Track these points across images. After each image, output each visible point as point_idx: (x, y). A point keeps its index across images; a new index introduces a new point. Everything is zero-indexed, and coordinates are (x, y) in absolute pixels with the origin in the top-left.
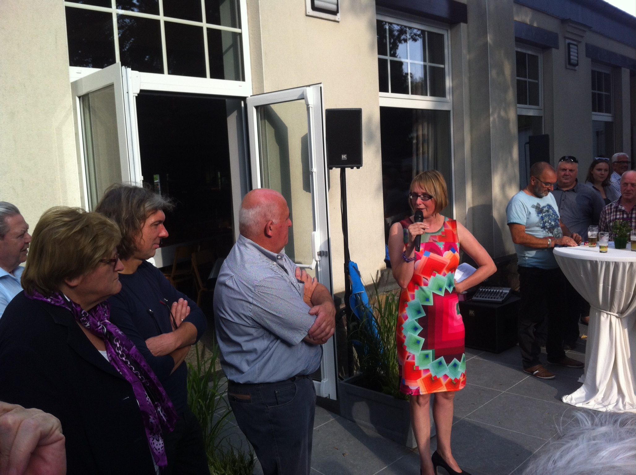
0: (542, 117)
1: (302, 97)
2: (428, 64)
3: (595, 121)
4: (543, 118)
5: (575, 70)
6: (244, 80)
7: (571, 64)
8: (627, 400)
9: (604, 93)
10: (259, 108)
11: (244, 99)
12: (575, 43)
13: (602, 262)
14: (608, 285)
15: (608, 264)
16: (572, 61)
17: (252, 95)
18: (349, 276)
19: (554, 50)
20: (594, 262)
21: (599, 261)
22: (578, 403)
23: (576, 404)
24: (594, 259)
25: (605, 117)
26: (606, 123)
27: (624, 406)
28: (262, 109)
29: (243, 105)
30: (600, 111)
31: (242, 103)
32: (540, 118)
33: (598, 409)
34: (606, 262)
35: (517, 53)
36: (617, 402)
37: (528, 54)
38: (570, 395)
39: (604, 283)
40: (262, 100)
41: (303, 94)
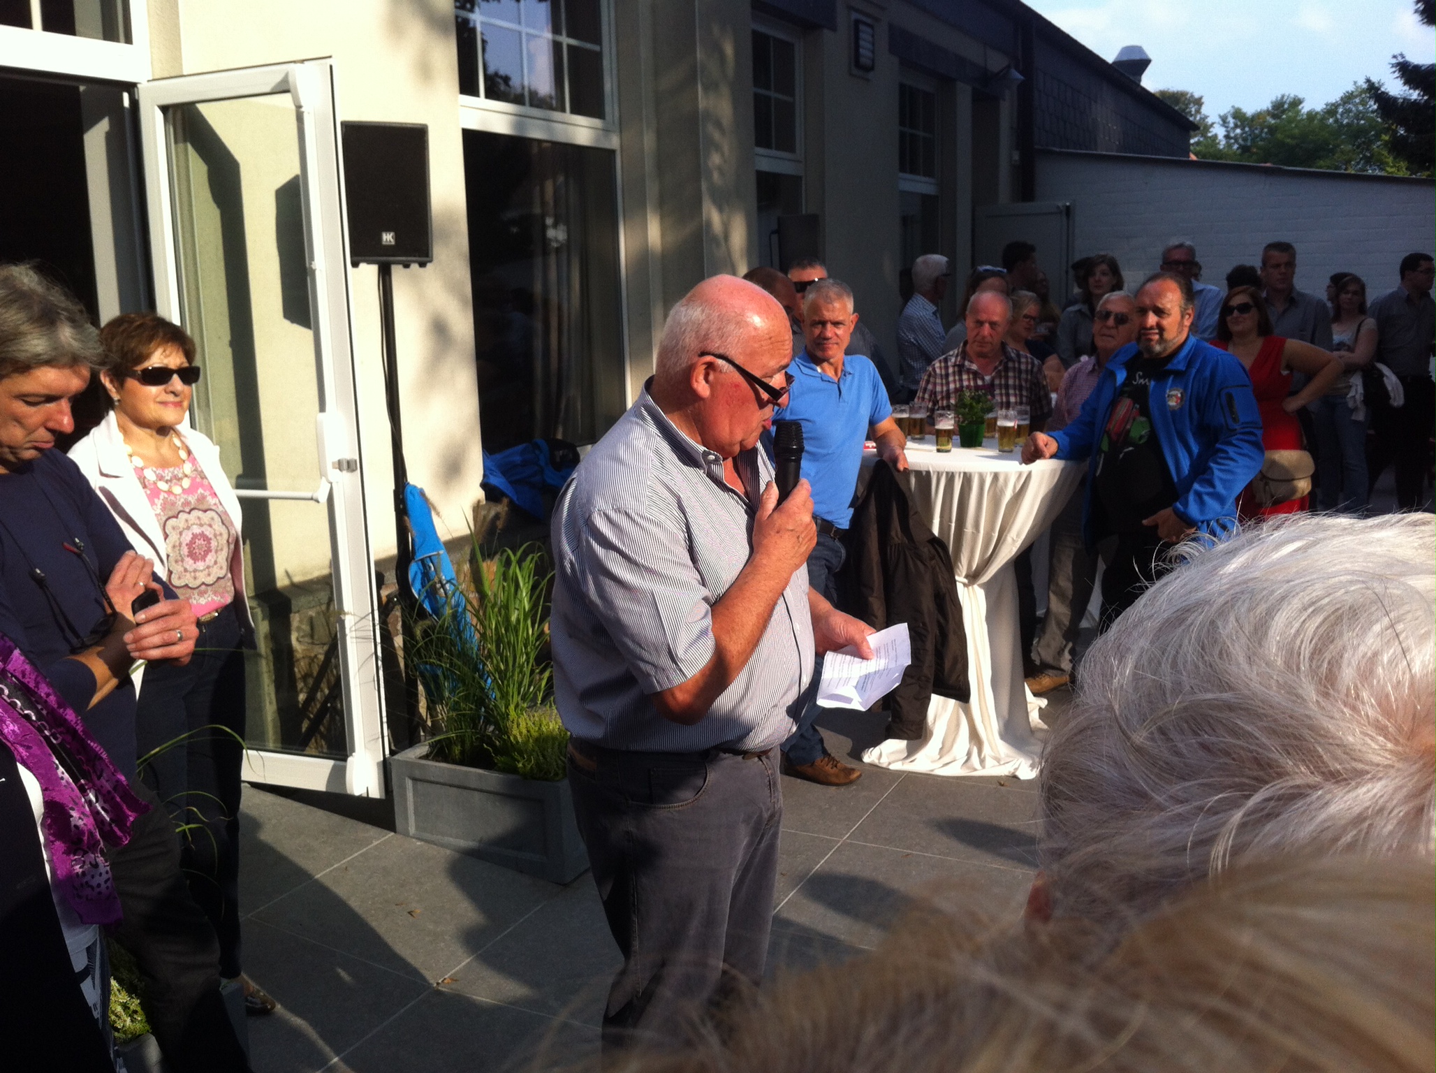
0: (800, 178)
1: (285, 88)
2: (566, 40)
3: (903, 193)
4: (803, 179)
5: (868, 80)
6: (129, 40)
7: (861, 67)
8: (987, 750)
9: (921, 134)
10: (171, 112)
11: (131, 87)
12: (869, 21)
13: (938, 473)
14: (950, 521)
15: (951, 478)
16: (863, 60)
17: (151, 79)
18: (406, 518)
19: (826, 31)
20: (924, 474)
21: (934, 472)
22: (894, 762)
23: (890, 764)
24: (923, 468)
25: (921, 185)
26: (925, 198)
27: (982, 761)
28: (179, 115)
29: (126, 103)
30: (913, 171)
31: (126, 96)
32: (796, 180)
33: (932, 771)
34: (947, 473)
35: (755, 33)
36: (969, 754)
37: (775, 39)
38: (877, 748)
39: (942, 516)
40: (178, 93)
41: (285, 80)
